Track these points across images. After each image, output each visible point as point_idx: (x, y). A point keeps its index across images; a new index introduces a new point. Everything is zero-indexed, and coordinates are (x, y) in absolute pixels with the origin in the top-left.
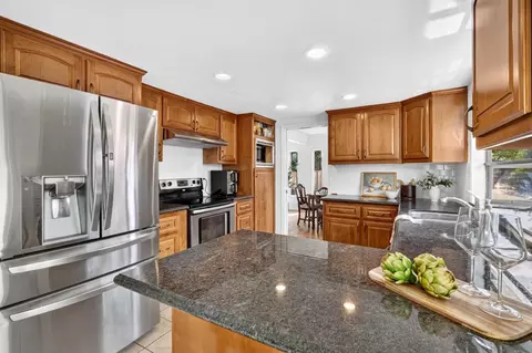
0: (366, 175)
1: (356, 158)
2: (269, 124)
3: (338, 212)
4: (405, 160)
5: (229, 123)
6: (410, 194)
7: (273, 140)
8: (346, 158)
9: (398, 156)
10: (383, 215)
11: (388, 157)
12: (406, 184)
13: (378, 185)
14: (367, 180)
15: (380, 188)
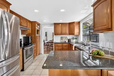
0: (62, 37)
1: (60, 34)
2: (39, 25)
3: (58, 45)
4: (69, 34)
5: (29, 23)
6: (70, 41)
7: (40, 29)
8: (58, 34)
9: (68, 34)
10: (67, 45)
11: (66, 34)
12: (69, 39)
13: (64, 39)
14: (62, 38)
15: (64, 40)
